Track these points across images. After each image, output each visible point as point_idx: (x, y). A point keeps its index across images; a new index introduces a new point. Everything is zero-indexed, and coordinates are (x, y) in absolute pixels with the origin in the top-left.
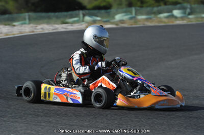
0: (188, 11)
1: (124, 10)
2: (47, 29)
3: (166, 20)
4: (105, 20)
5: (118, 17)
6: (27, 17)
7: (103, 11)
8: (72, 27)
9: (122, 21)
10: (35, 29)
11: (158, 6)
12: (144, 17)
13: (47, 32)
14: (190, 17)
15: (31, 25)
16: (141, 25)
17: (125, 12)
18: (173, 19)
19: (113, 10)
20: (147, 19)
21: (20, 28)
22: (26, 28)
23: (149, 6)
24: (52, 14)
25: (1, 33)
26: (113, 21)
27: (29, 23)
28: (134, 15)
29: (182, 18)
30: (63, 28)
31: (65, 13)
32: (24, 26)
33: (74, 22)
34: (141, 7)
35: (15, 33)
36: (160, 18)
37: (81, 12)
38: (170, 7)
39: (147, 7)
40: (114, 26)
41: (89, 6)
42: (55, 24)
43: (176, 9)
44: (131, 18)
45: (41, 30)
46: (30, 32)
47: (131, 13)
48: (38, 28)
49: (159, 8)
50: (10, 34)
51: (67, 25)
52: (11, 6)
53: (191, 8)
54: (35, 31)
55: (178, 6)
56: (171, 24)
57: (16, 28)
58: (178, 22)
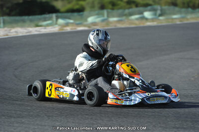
0: (159, 12)
1: (97, 12)
2: (21, 33)
3: (137, 22)
4: (78, 22)
5: (91, 19)
6: (2, 21)
7: (76, 14)
8: (45, 30)
9: (94, 24)
10: (10, 32)
11: (129, 8)
12: (115, 19)
13: (21, 35)
14: (161, 18)
15: (6, 29)
16: (113, 27)
17: (98, 14)
18: (144, 21)
19: (85, 13)
20: (119, 21)
22: (1, 32)
23: (121, 8)
24: (26, 18)
26: (85, 23)
27: (4, 27)
28: (106, 17)
29: (153, 20)
30: (36, 31)
31: (39, 17)
33: (48, 25)
34: (113, 9)
36: (132, 20)
37: (54, 15)
38: (141, 9)
40: (86, 28)
41: (63, 9)
42: (28, 27)
43: (146, 11)
44: (103, 21)
45: (14, 33)
46: (4, 35)
47: (103, 16)
48: (11, 31)
49: (131, 10)
51: (40, 28)
53: (161, 10)
54: (9, 34)
55: (149, 8)
56: (142, 25)
58: (149, 24)
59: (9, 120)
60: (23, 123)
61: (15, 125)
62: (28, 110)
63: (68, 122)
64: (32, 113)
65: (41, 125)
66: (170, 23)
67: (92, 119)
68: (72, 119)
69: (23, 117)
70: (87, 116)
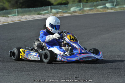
0: (115, 3)
2: (28, 18)
3: (102, 10)
4: (64, 11)
5: (72, 9)
6: (17, 11)
7: (63, 6)
8: (44, 17)
9: (74, 12)
10: (22, 18)
12: (88, 8)
13: (28, 20)
14: (116, 7)
15: (19, 16)
17: (77, 6)
18: (106, 9)
19: (69, 5)
20: (90, 10)
21: (12, 18)
22: (16, 18)
24: (32, 9)
25: (1, 22)
26: (69, 12)
27: (18, 15)
28: (82, 7)
29: (111, 8)
30: (38, 17)
31: (40, 8)
32: (14, 17)
33: (45, 13)
35: (9, 21)
36: (98, 9)
37: (49, 7)
38: (104, 2)
39: (90, 2)
40: (70, 15)
41: (55, 3)
42: (33, 15)
43: (107, 3)
44: (80, 10)
45: (25, 19)
46: (18, 20)
48: (23, 18)
49: (97, 2)
50: (6, 22)
51: (41, 15)
52: (7, 5)
53: (117, 2)
54: (21, 19)
55: (109, 1)
56: (105, 12)
57: (9, 18)
58: (109, 11)
59: (21, 73)
60: (29, 75)
61: (25, 76)
62: (33, 66)
63: (58, 73)
64: (35, 69)
65: (41, 76)
66: (122, 10)
67: (73, 71)
68: (61, 72)
69: (30, 71)
70: (70, 70)
